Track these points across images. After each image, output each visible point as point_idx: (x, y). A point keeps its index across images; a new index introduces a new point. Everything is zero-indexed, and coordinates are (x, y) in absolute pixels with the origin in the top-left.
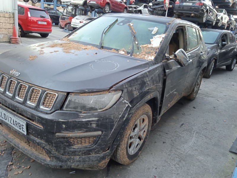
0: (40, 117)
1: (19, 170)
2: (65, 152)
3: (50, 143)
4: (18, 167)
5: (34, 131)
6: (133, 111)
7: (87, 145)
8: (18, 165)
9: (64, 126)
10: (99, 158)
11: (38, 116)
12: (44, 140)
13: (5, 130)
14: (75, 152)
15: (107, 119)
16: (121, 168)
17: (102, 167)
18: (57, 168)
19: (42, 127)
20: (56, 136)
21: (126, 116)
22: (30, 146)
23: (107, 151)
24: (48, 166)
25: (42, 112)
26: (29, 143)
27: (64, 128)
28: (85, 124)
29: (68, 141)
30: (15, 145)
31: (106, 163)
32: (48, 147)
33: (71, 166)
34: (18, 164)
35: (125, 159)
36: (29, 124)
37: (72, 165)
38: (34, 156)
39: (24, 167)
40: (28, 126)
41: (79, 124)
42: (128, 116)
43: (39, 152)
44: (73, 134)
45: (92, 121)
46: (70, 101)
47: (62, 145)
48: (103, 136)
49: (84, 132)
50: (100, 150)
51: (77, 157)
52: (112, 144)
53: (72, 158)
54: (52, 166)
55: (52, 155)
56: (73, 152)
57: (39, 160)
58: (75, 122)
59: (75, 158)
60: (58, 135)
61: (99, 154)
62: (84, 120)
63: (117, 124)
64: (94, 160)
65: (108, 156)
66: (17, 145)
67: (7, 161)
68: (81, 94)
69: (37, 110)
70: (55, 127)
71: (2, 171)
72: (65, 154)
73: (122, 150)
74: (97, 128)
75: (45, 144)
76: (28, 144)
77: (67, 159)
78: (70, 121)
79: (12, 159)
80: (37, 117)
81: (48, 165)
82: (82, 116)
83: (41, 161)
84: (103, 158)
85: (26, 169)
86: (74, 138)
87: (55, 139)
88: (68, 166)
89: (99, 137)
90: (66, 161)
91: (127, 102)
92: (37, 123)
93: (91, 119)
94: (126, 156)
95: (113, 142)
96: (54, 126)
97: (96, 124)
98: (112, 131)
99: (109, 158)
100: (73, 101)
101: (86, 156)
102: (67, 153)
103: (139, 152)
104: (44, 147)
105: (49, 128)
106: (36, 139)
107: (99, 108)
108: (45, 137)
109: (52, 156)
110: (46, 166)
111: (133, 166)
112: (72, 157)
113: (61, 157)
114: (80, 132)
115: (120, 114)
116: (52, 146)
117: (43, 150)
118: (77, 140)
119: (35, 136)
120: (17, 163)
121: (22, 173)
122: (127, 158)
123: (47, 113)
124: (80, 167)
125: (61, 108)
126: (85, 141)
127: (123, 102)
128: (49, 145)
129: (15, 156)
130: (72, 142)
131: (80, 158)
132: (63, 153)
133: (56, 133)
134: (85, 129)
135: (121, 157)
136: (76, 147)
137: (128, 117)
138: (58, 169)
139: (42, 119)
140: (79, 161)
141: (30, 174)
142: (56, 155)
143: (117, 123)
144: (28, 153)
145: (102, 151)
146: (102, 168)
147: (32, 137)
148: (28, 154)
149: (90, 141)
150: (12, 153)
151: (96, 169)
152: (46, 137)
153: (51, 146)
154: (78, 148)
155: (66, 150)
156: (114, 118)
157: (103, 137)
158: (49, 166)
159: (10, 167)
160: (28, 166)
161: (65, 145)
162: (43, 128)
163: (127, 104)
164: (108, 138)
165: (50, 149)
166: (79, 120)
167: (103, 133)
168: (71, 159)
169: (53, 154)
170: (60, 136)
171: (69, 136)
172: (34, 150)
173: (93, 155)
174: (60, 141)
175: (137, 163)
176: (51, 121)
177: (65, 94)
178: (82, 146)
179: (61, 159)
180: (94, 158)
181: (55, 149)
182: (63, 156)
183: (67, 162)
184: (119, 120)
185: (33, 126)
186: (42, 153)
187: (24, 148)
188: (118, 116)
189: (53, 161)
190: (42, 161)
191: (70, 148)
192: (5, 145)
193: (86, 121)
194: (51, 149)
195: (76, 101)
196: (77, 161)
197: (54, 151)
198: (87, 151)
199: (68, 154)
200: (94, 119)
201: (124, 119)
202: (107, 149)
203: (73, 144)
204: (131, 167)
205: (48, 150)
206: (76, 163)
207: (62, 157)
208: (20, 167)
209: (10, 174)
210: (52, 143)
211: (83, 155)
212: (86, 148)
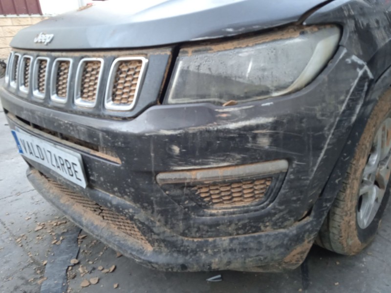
0: (108, 132)
1: (92, 277)
2: (188, 228)
3: (146, 205)
4: (90, 269)
5: (101, 176)
6: (375, 95)
7: (247, 203)
8: (89, 265)
9: (176, 149)
10: (287, 239)
11: (102, 131)
12: (129, 196)
13: (54, 188)
14: (217, 224)
15: (304, 120)
16: (338, 263)
17: (293, 264)
18: (175, 270)
19: (118, 160)
20: (158, 181)
21: (358, 109)
22: (105, 218)
23: (305, 220)
24: (150, 267)
25: (111, 118)
26: (102, 210)
27: (178, 156)
28: (237, 140)
29: (194, 194)
30: (74, 219)
31: (305, 252)
32: (142, 216)
33: (210, 265)
34: (90, 263)
35: (351, 240)
36: (88, 158)
37: (213, 261)
38: (115, 241)
39: (103, 269)
40: (87, 166)
41: (218, 138)
42: (362, 111)
43: (125, 231)
44: (205, 171)
45: (258, 127)
46: (184, 73)
47: (178, 208)
48: (291, 173)
49: (237, 165)
50: (287, 216)
51: (223, 238)
52: (317, 197)
53: (211, 243)
54: (159, 265)
55: (156, 237)
56: (211, 226)
57: (127, 252)
58: (207, 135)
59: (220, 243)
60: (163, 180)
61: (284, 228)
62: (232, 126)
63: (333, 134)
64: (273, 244)
65: (310, 232)
66: (76, 217)
67: (67, 256)
68: (213, 47)
69: (100, 117)
70: (152, 155)
71: (55, 280)
72: (189, 231)
73: (346, 215)
74: (274, 149)
75: (133, 208)
76: (99, 214)
77: (197, 245)
78: (191, 132)
79: (77, 252)
80: (101, 134)
81: (150, 263)
82: (224, 115)
83: (131, 254)
84: (298, 239)
85: (107, 272)
86: (208, 186)
87: (158, 191)
88: (202, 265)
89: (281, 177)
90: (194, 252)
91: (360, 62)
92: (107, 154)
93: (253, 122)
94: (355, 233)
95: (320, 192)
96: (149, 153)
97: (271, 136)
98: (320, 159)
99: (312, 237)
100: (194, 73)
101: (247, 235)
102: (196, 229)
103: (377, 222)
104: (133, 216)
105: (136, 159)
106: (111, 195)
107: (275, 84)
108: (129, 186)
109: (157, 240)
110: (145, 266)
111: (369, 258)
112: (211, 240)
113: (179, 242)
114: (225, 164)
115: (343, 102)
116: (153, 212)
117: (134, 225)
118: (217, 192)
119: (107, 190)
120: (89, 261)
121: (98, 284)
122: (357, 238)
123: (125, 119)
124: (236, 266)
125: (161, 97)
126: (240, 192)
127: (349, 61)
128: (144, 208)
129: (85, 246)
130: (206, 197)
131: (231, 240)
132: (184, 231)
133: (157, 173)
134: (239, 153)
135: (343, 234)
136: (217, 210)
137: (363, 113)
138: (176, 273)
139: (114, 135)
140: (231, 250)
141: (115, 286)
142: (166, 235)
143: (332, 131)
144: (102, 235)
145: (292, 219)
146: (294, 267)
147: (101, 193)
148: (101, 237)
149: (256, 192)
150: (78, 239)
151: (275, 271)
152: (134, 188)
153: (150, 212)
154: (224, 214)
155: (192, 222)
156: (323, 115)
157: (292, 177)
158: (153, 267)
159: (73, 271)
160: (111, 266)
161: (188, 207)
162: (122, 160)
163: (361, 67)
164: (307, 179)
165: (148, 219)
166: (219, 127)
167: (294, 166)
168: (207, 246)
169: (158, 235)
170: (170, 182)
171: (195, 179)
172: (114, 228)
173: (268, 232)
174: (173, 197)
175: (377, 249)
176: (139, 137)
177: (166, 54)
178: (233, 208)
179: (182, 246)
180: (271, 239)
181: (163, 219)
182: (186, 239)
183: (198, 255)
184: (340, 121)
185: (98, 161)
186: (132, 232)
187: (92, 224)
188: (336, 108)
189: (161, 253)
190: (134, 253)
191: (203, 216)
192: (66, 223)
193: (239, 129)
194: (152, 221)
195: (202, 71)
196: (225, 250)
197: (159, 227)
198: (250, 222)
199: (197, 232)
200: (262, 120)
201: (354, 118)
202: (306, 213)
203: (209, 201)
204: (364, 260)
205: (143, 224)
206: (222, 254)
207: (182, 240)
208: (94, 269)
209: (72, 286)
210: (151, 203)
211: (240, 232)
212: (247, 212)
